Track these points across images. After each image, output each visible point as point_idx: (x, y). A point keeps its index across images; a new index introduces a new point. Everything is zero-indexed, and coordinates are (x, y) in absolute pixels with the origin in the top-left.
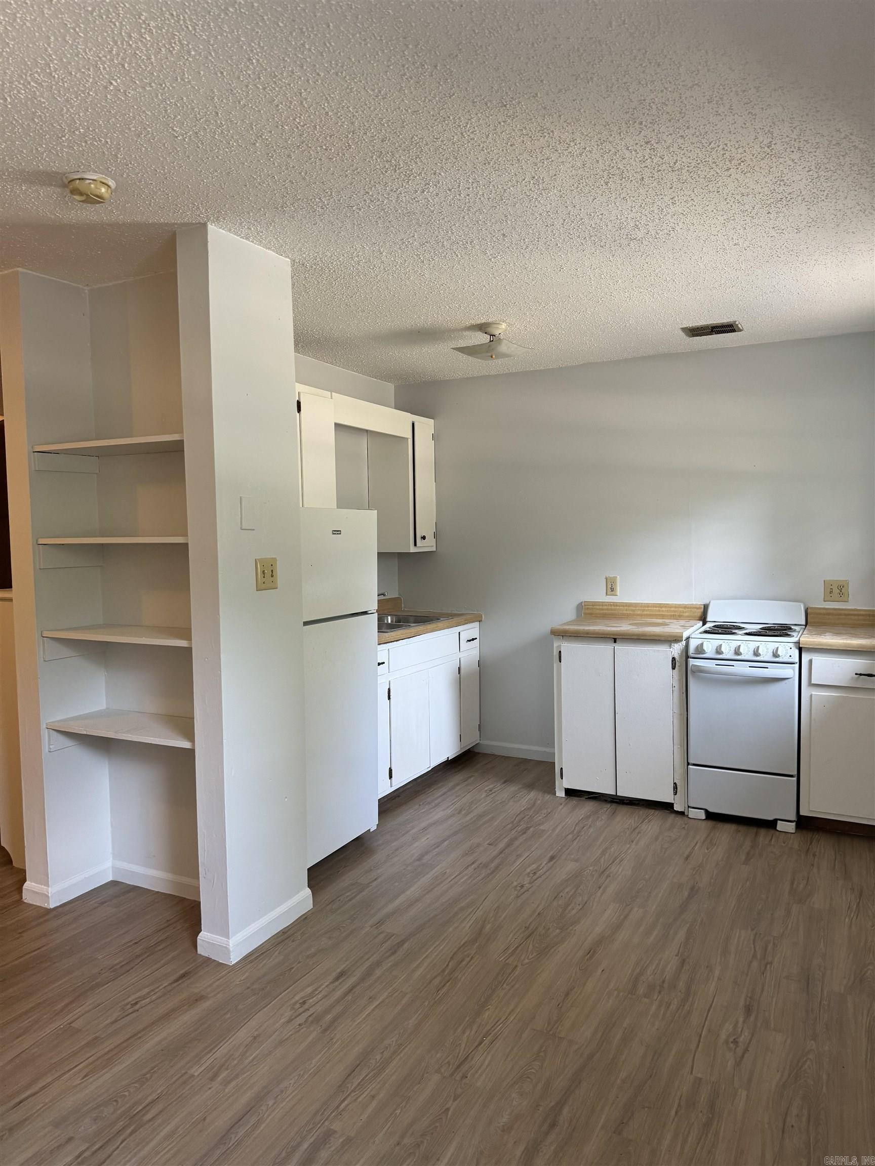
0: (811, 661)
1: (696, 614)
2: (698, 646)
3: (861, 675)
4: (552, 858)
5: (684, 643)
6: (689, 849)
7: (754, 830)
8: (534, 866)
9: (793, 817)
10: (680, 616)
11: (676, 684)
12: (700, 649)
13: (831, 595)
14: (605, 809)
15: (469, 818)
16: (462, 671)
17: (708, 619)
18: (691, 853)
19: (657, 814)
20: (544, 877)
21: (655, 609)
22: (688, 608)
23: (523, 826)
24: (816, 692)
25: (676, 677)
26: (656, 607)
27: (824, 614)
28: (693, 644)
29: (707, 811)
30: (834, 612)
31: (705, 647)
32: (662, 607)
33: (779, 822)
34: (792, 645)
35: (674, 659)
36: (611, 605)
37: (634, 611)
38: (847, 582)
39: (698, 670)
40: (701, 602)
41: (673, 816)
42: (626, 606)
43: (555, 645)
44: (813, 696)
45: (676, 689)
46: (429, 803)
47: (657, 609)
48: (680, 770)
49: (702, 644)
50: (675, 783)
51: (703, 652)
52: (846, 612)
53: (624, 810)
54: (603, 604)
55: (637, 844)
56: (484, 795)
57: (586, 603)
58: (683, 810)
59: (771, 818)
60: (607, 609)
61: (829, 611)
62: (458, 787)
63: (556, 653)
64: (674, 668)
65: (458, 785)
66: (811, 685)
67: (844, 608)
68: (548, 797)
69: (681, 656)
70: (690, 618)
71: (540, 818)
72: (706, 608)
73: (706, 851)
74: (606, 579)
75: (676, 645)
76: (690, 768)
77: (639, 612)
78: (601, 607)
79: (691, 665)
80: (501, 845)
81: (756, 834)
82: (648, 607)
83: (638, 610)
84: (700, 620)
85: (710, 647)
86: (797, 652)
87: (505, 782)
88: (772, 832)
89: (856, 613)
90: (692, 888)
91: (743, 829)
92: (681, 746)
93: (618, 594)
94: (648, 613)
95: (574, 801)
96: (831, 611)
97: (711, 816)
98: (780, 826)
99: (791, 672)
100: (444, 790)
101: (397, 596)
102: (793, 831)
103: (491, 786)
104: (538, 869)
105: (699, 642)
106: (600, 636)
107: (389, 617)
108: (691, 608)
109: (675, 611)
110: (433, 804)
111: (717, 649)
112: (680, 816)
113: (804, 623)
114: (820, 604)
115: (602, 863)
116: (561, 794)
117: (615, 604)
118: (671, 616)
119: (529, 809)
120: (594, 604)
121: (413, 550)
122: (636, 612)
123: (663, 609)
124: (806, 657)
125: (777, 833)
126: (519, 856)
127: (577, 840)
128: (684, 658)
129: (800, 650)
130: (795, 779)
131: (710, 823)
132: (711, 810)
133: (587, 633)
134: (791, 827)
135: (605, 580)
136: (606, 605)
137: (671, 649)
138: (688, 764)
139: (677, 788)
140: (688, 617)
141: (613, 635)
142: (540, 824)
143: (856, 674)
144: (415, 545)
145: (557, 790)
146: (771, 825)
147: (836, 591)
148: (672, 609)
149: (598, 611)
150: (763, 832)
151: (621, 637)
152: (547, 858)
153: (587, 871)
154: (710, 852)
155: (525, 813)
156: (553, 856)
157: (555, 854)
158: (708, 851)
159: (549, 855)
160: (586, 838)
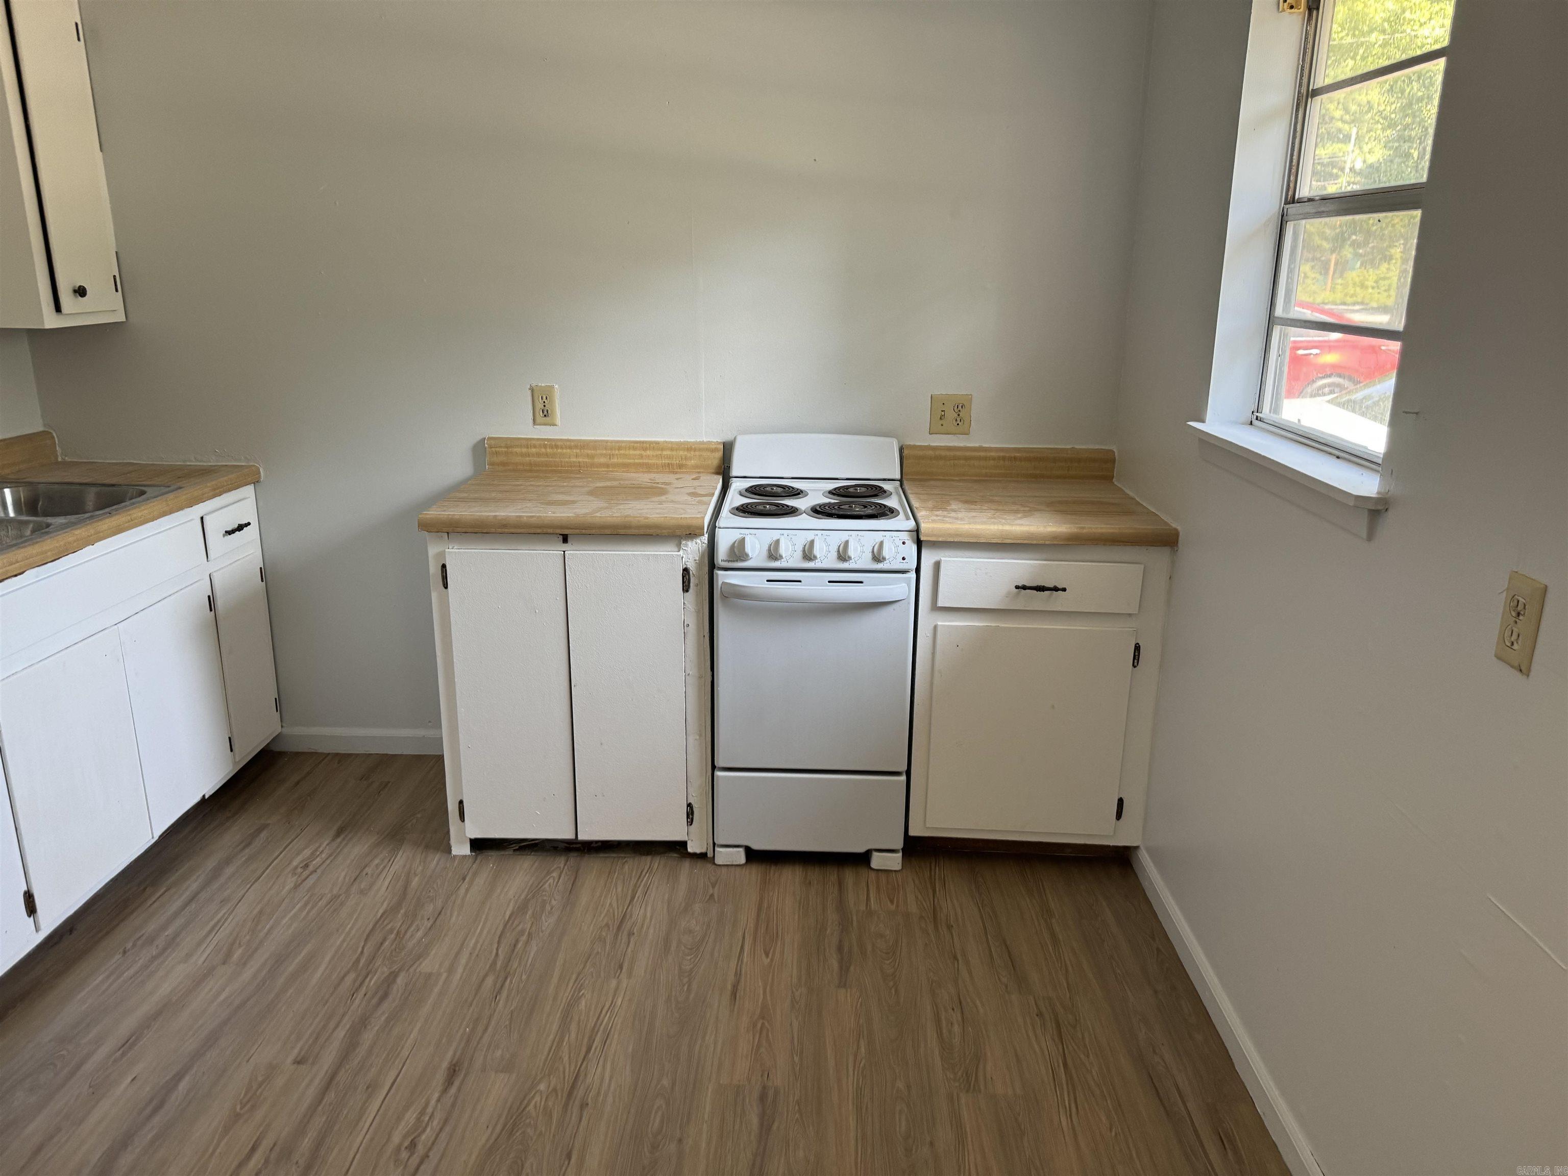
0: (937, 566)
1: (710, 462)
2: (733, 547)
3: (1024, 588)
4: (453, 1071)
5: (705, 538)
6: (733, 964)
7: (832, 875)
8: (410, 1117)
9: (899, 844)
10: (681, 466)
11: (691, 620)
12: (738, 552)
13: (941, 422)
14: (555, 874)
15: (247, 974)
16: (221, 604)
17: (735, 472)
18: (738, 975)
19: (657, 863)
20: (434, 1156)
21: (632, 452)
22: (695, 450)
23: (382, 971)
24: (946, 622)
25: (691, 607)
26: (635, 449)
27: (931, 458)
28: (725, 540)
29: (749, 852)
30: (948, 453)
31: (748, 549)
32: (645, 449)
33: (875, 854)
34: (905, 536)
35: (686, 570)
36: (545, 446)
37: (592, 457)
38: (969, 398)
39: (737, 594)
40: (716, 437)
41: (687, 864)
42: (576, 447)
43: (433, 550)
44: (939, 629)
45: (692, 629)
46: (148, 943)
47: (638, 452)
48: (699, 781)
49: (742, 541)
50: (689, 805)
51: (744, 556)
52: (968, 454)
54: (528, 443)
55: (630, 976)
56: (290, 883)
57: (493, 442)
58: (704, 851)
59: (861, 849)
60: (538, 455)
61: (937, 453)
62: (229, 870)
63: (434, 569)
64: (686, 589)
65: (228, 861)
66: (935, 608)
67: (961, 445)
68: (435, 860)
69: (699, 565)
70: (699, 469)
71: (420, 934)
72: (728, 449)
73: (766, 961)
74: (532, 390)
75: (689, 543)
76: (718, 776)
77: (603, 460)
78: (524, 450)
79: (720, 583)
80: (328, 1058)
81: (841, 884)
82: (620, 448)
83: (601, 455)
84: (717, 473)
85: (758, 546)
86: (914, 548)
87: (338, 833)
88: (863, 871)
89: (982, 454)
90: (763, 1098)
91: (815, 873)
92: (700, 735)
93: (558, 422)
94: (620, 461)
95: (492, 858)
96: (943, 453)
97: (753, 856)
98: (877, 861)
99: (902, 588)
100: (193, 884)
101: (41, 429)
102: (898, 867)
103: (307, 852)
104: (419, 1127)
105: (735, 535)
106: (532, 531)
108: (700, 450)
109: (669, 457)
110: (161, 941)
111: (769, 550)
112: (700, 863)
113: (899, 475)
114: (924, 439)
115: (566, 1059)
116: (461, 849)
117: (554, 444)
118: (664, 466)
119: (393, 910)
120: (510, 443)
121: (51, 321)
122: (596, 460)
123: (648, 452)
124: (928, 558)
125: (873, 875)
126: (372, 1088)
127: (505, 993)
128: (706, 569)
129: (919, 544)
130: (903, 778)
131: (755, 872)
132: (756, 846)
133: (505, 526)
134: (894, 861)
135: (529, 392)
136: (535, 447)
137: (681, 553)
138: (714, 767)
139: (692, 813)
140: (696, 467)
141: (562, 527)
142: (420, 957)
143: (1017, 587)
144: (58, 309)
145: (453, 842)
146: (862, 859)
147: (951, 414)
148: (665, 453)
149: (518, 459)
150: (849, 875)
151: (577, 531)
152: (440, 1077)
153: (535, 1100)
154: (772, 960)
155: (385, 923)
156: (454, 1062)
157: (458, 1053)
158: (769, 960)
159: (445, 1065)
160: (524, 977)
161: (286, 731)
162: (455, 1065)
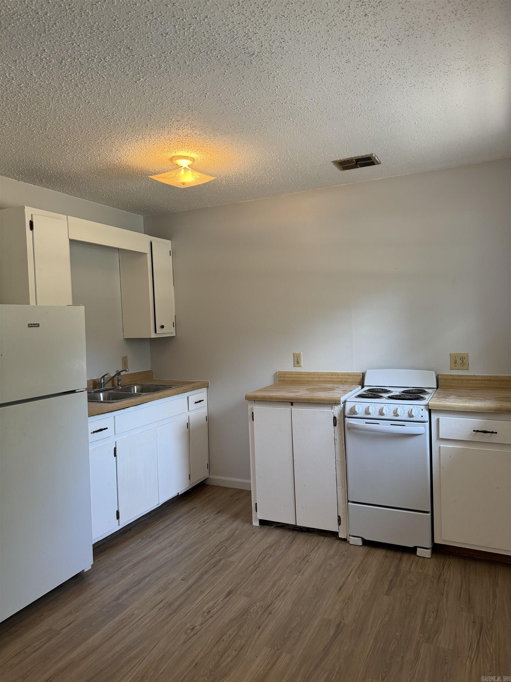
0: (438, 420)
1: (357, 380)
2: (351, 408)
3: (477, 431)
4: (230, 593)
5: (342, 405)
6: (343, 579)
7: (398, 555)
8: (211, 604)
9: (429, 545)
10: (346, 382)
11: (337, 438)
12: (353, 411)
13: (456, 365)
14: (287, 537)
15: (175, 551)
16: (191, 426)
17: (365, 384)
18: (344, 583)
19: (326, 540)
20: (215, 617)
21: (327, 376)
22: (351, 375)
23: (217, 557)
24: (443, 445)
25: (337, 432)
26: (328, 375)
27: (451, 380)
28: (349, 406)
29: (363, 539)
30: (458, 378)
31: (357, 410)
32: (332, 375)
33: (418, 549)
34: (423, 407)
35: (335, 418)
36: (297, 374)
37: (313, 378)
38: (467, 355)
39: (353, 428)
40: (360, 371)
41: (338, 542)
42: (308, 374)
43: (250, 407)
44: (441, 448)
45: (338, 441)
46: (151, 536)
47: (330, 376)
48: (342, 507)
49: (354, 407)
50: (339, 516)
51: (355, 413)
52: (468, 378)
53: (301, 537)
54: (291, 373)
55: (302, 574)
56: (198, 525)
57: (280, 373)
58: (345, 537)
59: (411, 545)
60: (295, 377)
61: (454, 377)
62: (180, 520)
63: (250, 414)
64: (335, 425)
65: (181, 517)
66: (439, 439)
67: (466, 374)
68: (247, 526)
69: (340, 415)
70: (353, 383)
71: (233, 549)
72: (363, 375)
73: (358, 580)
74: (294, 354)
75: (336, 407)
76: (349, 505)
77: (317, 379)
78: (290, 376)
79: (347, 423)
80: (191, 581)
81: (400, 559)
82: (323, 375)
83: (317, 377)
84: (360, 385)
85: (361, 409)
86: (427, 413)
87: (218, 513)
88: (413, 557)
89: (474, 378)
90: (338, 625)
91: (391, 554)
92: (342, 487)
93: (302, 365)
94: (323, 380)
95: (266, 529)
96: (456, 377)
97: (366, 543)
98: (419, 552)
99: (423, 429)
100: (168, 522)
101: (150, 370)
102: (429, 556)
103: (206, 517)
104: (213, 607)
105: (352, 404)
106: (281, 400)
107: (135, 387)
108: (353, 375)
109: (341, 378)
110: (153, 538)
111: (366, 411)
112: (343, 542)
113: (435, 386)
114: (447, 371)
115: (269, 597)
116: (256, 523)
117: (300, 374)
118: (339, 382)
119: (228, 539)
120: (285, 373)
121: (153, 336)
122: (315, 379)
123: (333, 376)
124: (434, 417)
125: (417, 558)
126: (202, 592)
127: (256, 572)
128: (343, 418)
129: (430, 411)
130: (429, 515)
131: (365, 549)
132: (366, 538)
133: (272, 398)
134: (427, 553)
135: (293, 355)
136: (294, 375)
137: (333, 411)
138: (348, 501)
139: (340, 520)
140: (351, 382)
141: (290, 399)
142: (231, 556)
143: (474, 431)
144: (156, 332)
145: (253, 520)
146: (413, 550)
147: (459, 361)
148: (340, 377)
149: (288, 379)
150: (406, 557)
151: (295, 401)
152: (225, 594)
153: (254, 607)
154: (360, 581)
155: (223, 543)
156: (231, 590)
157: (233, 588)
158: (359, 580)
159: (228, 590)
160: (264, 568)
161: (210, 477)
162: (231, 591)
